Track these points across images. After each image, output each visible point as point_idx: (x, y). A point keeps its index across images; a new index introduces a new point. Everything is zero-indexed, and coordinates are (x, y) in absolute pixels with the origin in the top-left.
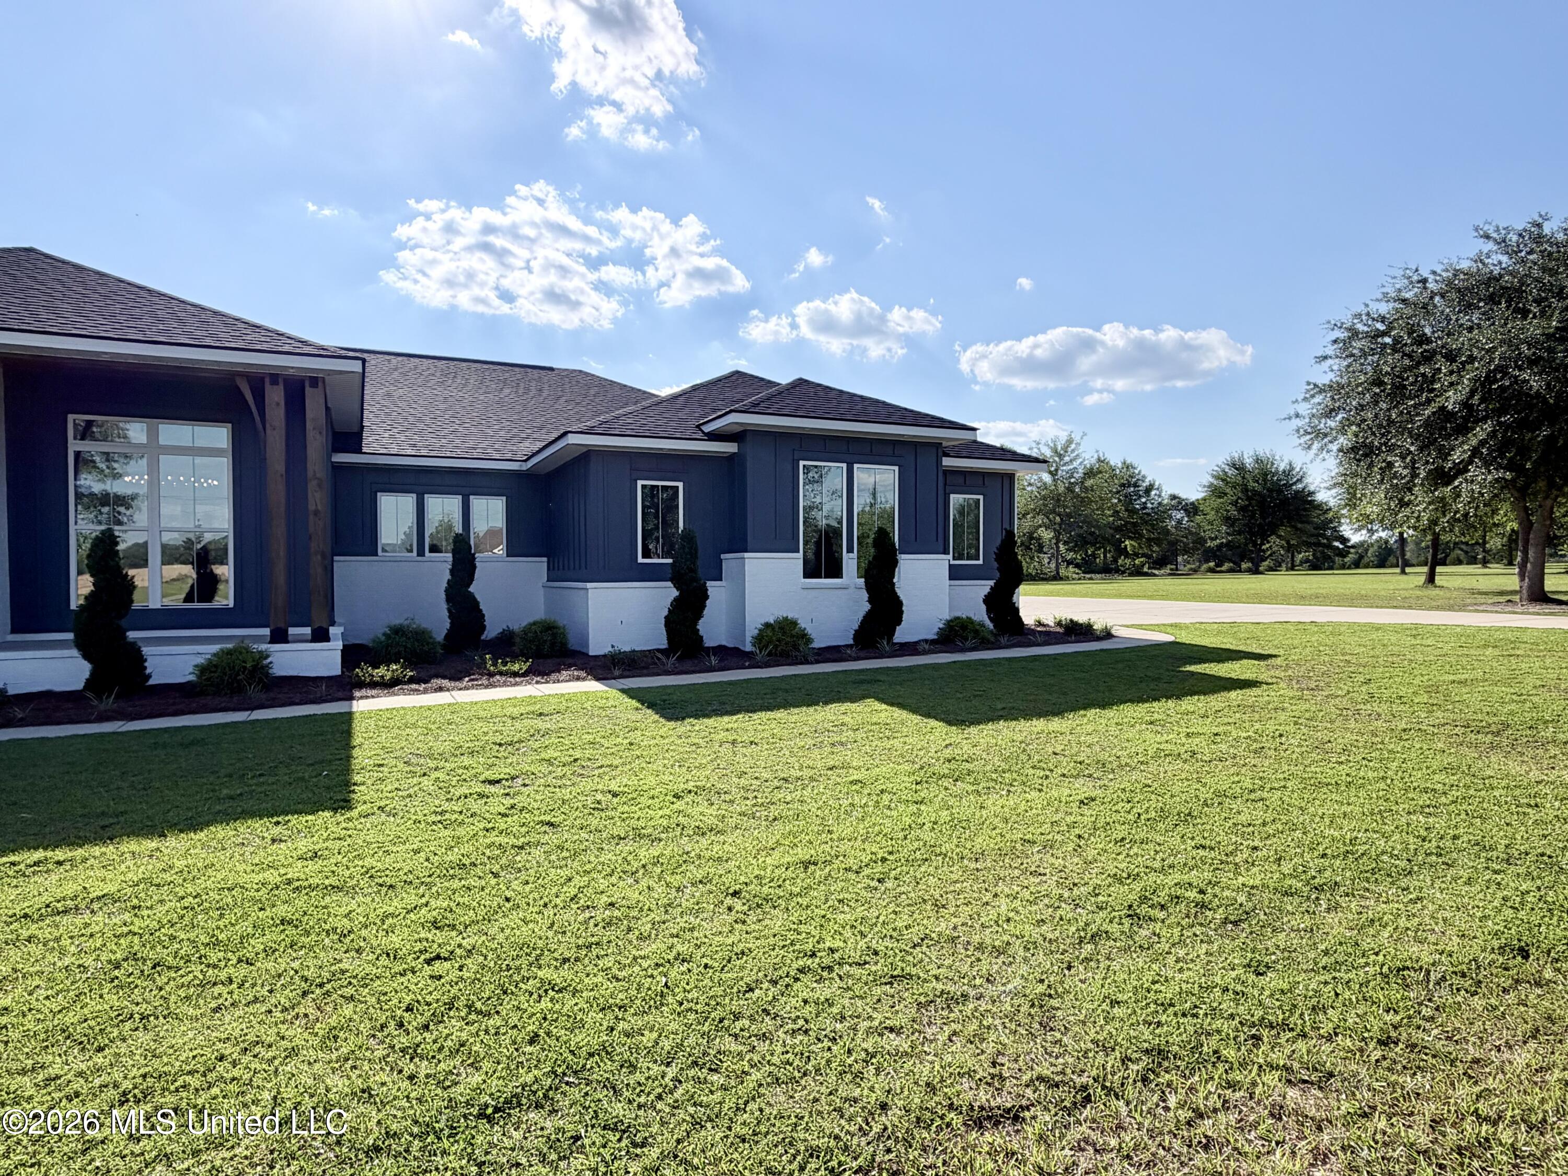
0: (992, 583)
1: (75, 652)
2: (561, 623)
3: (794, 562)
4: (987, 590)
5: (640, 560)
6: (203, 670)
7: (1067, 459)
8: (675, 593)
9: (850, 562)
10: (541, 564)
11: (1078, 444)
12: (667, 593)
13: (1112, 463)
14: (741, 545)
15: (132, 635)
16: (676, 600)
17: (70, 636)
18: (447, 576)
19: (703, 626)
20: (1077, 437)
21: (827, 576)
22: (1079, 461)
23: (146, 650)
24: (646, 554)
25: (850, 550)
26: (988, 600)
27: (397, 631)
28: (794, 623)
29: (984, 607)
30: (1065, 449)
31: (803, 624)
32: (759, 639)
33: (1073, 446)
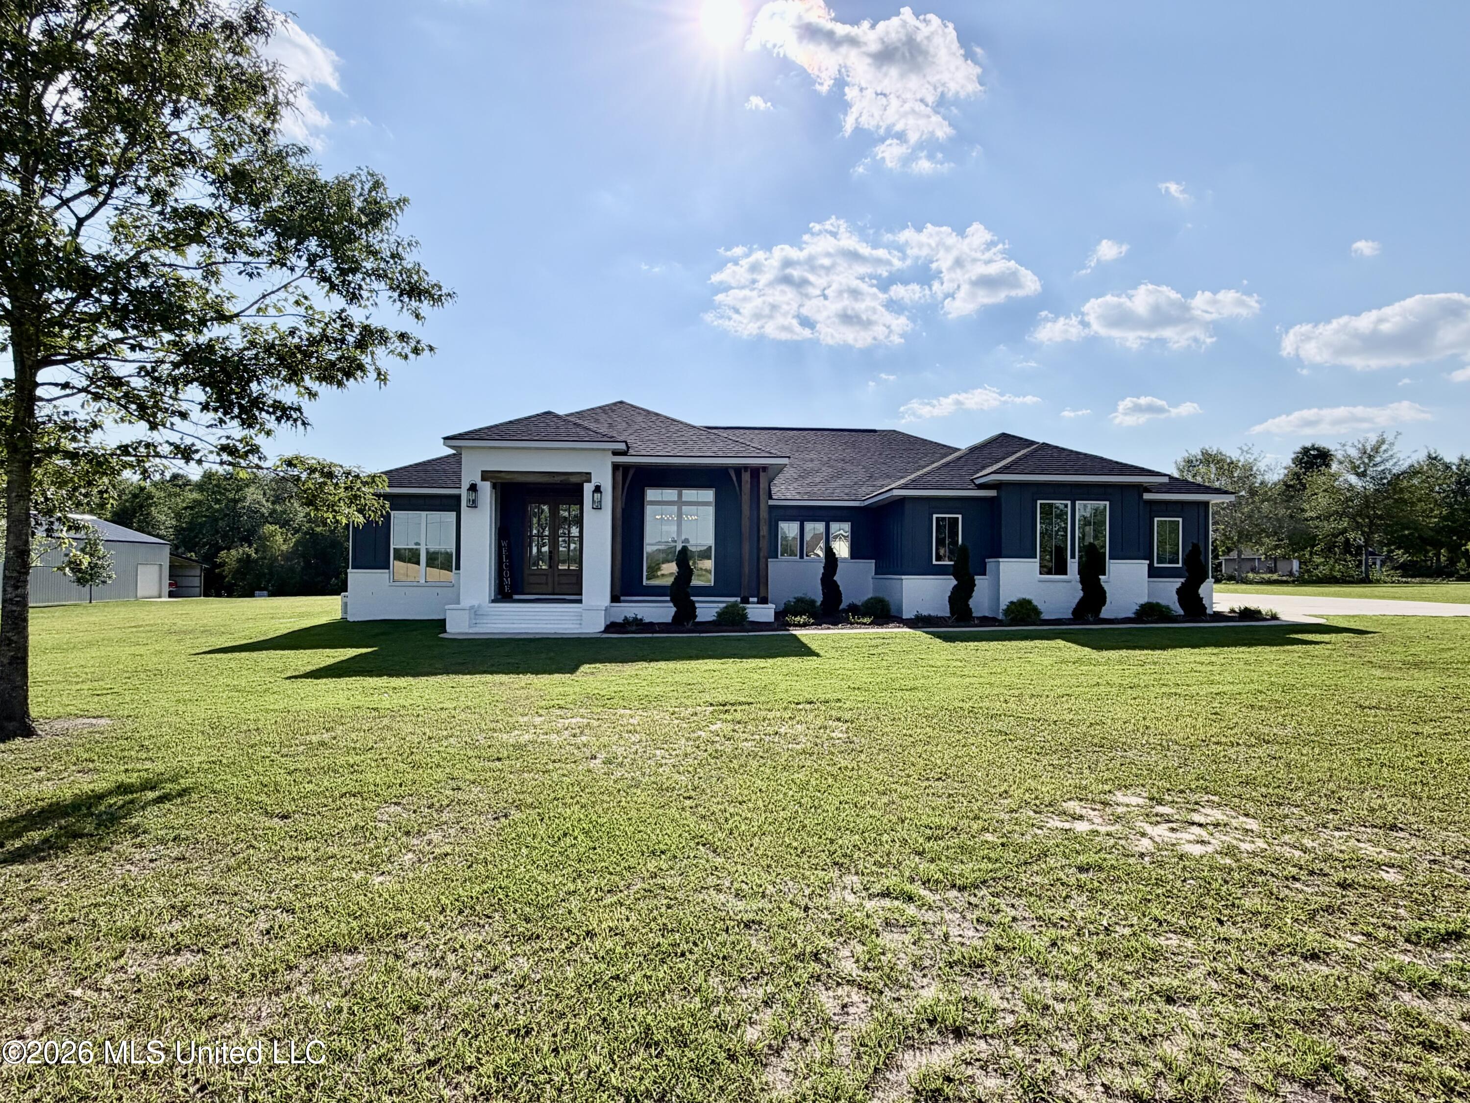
0: (1183, 580)
1: (671, 605)
2: (887, 599)
3: (1032, 565)
4: (1178, 585)
5: (934, 562)
6: (720, 614)
7: (1378, 459)
8: (955, 582)
9: (1073, 565)
10: (871, 564)
11: (1392, 444)
12: (950, 582)
13: (1447, 460)
14: (998, 554)
15: (693, 598)
16: (955, 587)
17: (668, 598)
18: (822, 571)
19: (972, 603)
20: (1389, 437)
21: (1056, 574)
22: (1391, 462)
23: (697, 605)
24: (939, 558)
25: (1073, 557)
26: (1179, 591)
27: (799, 600)
28: (1029, 602)
29: (1176, 597)
30: (1376, 449)
31: (1035, 603)
32: (1007, 611)
33: (1384, 447)
